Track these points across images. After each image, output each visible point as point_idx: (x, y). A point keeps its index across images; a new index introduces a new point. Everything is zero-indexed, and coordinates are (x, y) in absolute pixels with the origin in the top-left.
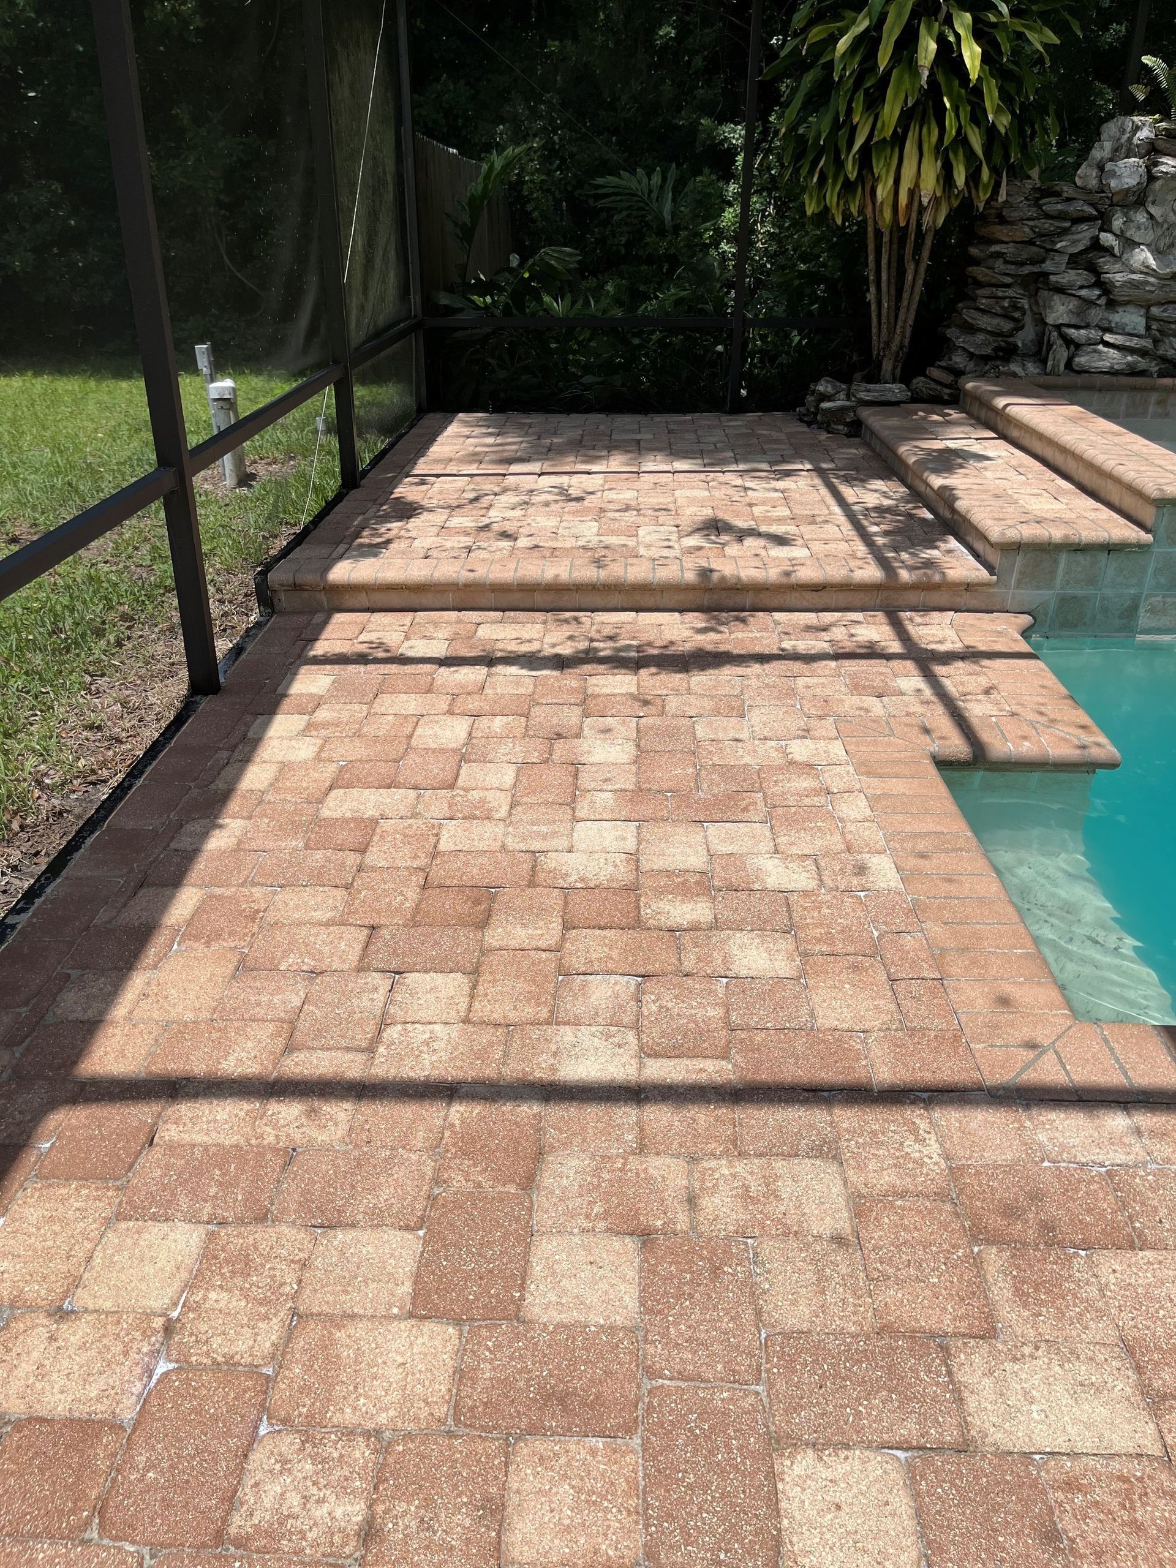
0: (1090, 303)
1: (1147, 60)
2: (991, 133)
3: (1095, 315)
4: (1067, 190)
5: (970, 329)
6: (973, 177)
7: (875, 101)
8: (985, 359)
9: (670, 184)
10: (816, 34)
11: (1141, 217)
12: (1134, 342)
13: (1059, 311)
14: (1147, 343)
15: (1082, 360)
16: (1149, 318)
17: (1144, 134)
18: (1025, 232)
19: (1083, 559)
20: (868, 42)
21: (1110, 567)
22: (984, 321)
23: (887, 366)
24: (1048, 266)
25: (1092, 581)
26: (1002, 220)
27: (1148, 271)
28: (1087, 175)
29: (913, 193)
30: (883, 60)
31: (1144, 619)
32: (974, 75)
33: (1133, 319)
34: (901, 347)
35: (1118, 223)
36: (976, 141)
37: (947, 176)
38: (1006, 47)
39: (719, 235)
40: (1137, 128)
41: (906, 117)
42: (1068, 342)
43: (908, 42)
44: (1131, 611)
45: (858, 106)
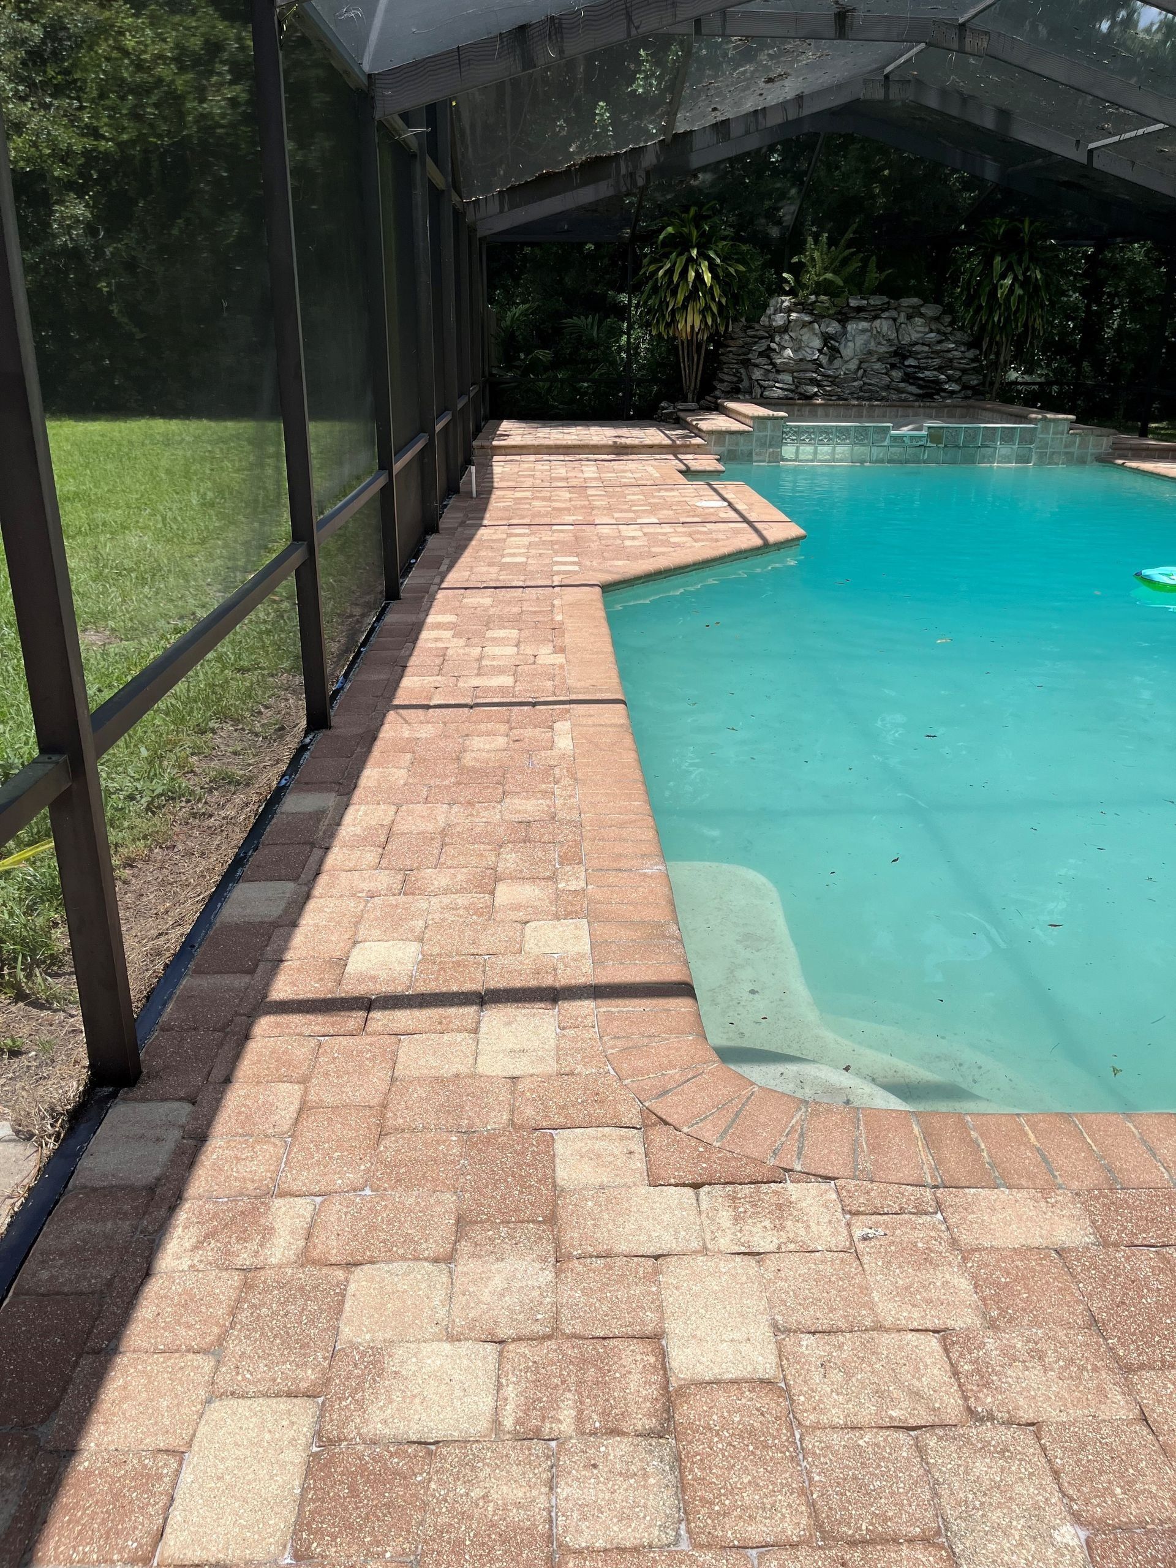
0: (768, 371)
1: (785, 275)
2: (719, 304)
3: (771, 376)
4: (757, 326)
5: (722, 381)
6: (714, 321)
7: (674, 293)
8: (728, 392)
9: (596, 322)
10: (652, 268)
11: (787, 337)
12: (786, 387)
13: (757, 374)
14: (793, 387)
15: (766, 393)
16: (794, 377)
17: (786, 304)
18: (740, 342)
19: (734, 437)
20: (670, 272)
21: (741, 439)
22: (726, 378)
23: (690, 396)
24: (750, 356)
25: (737, 444)
26: (732, 339)
27: (790, 358)
28: (764, 320)
29: (693, 327)
30: (675, 279)
31: (755, 458)
32: (709, 285)
33: (788, 378)
34: (695, 388)
35: (777, 339)
36: (715, 309)
37: (704, 320)
38: (721, 274)
39: (620, 349)
40: (783, 302)
41: (687, 299)
42: (761, 386)
43: (684, 273)
44: (750, 454)
45: (668, 295)
